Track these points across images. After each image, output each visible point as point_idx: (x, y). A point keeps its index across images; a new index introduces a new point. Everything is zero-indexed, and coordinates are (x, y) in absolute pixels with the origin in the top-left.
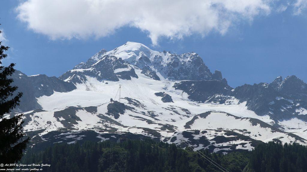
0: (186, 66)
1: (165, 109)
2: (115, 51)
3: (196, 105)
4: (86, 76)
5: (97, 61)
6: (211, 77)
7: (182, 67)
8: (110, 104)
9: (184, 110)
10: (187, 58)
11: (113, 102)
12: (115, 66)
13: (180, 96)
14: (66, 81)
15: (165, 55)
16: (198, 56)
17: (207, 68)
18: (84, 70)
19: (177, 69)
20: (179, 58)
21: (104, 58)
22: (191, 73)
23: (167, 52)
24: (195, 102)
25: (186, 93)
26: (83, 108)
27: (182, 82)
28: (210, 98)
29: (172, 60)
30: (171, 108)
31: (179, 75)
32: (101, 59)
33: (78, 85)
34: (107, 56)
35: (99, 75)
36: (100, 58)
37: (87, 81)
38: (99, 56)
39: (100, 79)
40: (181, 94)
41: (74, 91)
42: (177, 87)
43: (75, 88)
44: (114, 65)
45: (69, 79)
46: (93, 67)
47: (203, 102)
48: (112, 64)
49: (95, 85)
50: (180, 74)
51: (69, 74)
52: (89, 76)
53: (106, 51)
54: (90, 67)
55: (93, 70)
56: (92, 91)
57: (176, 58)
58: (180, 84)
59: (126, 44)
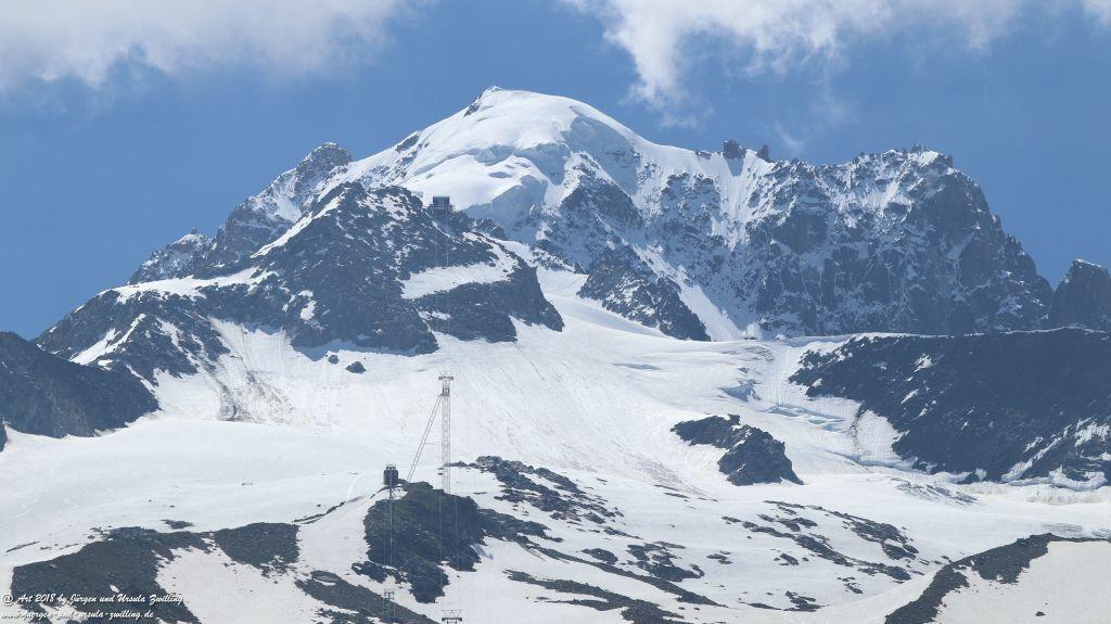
0: (876, 242)
1: (747, 525)
2: (406, 153)
3: (946, 493)
4: (217, 324)
5: (290, 225)
6: (1044, 311)
7: (851, 246)
8: (380, 504)
9: (868, 530)
10: (882, 184)
11: (399, 494)
12: (406, 251)
13: (838, 442)
14: (84, 358)
15: (736, 171)
16: (950, 171)
17: (1018, 247)
18: (205, 283)
19: (813, 260)
20: (825, 186)
21: (333, 204)
22: (909, 283)
23: (750, 154)
24: (942, 476)
25: (884, 420)
26: (206, 535)
27: (852, 345)
28: (1041, 446)
29: (780, 201)
30: (784, 522)
31: (831, 301)
32: (317, 207)
33: (165, 386)
34: (357, 189)
35: (307, 313)
36: (310, 200)
37: (223, 357)
38: (298, 187)
39: (310, 342)
40: (846, 425)
41: (143, 424)
42: (822, 379)
43: (149, 405)
44: (399, 244)
45: (110, 350)
46: (264, 262)
47: (995, 476)
48: (390, 243)
49: (279, 382)
50: (838, 291)
51: (104, 314)
52: (238, 323)
53: (344, 159)
54: (246, 264)
55: (264, 283)
56: (260, 420)
57: (806, 188)
58: (842, 358)
59: (474, 109)
